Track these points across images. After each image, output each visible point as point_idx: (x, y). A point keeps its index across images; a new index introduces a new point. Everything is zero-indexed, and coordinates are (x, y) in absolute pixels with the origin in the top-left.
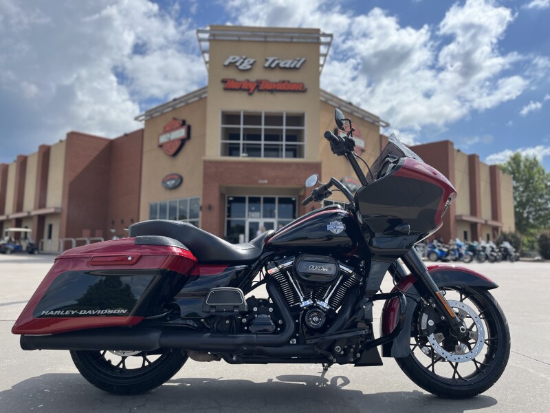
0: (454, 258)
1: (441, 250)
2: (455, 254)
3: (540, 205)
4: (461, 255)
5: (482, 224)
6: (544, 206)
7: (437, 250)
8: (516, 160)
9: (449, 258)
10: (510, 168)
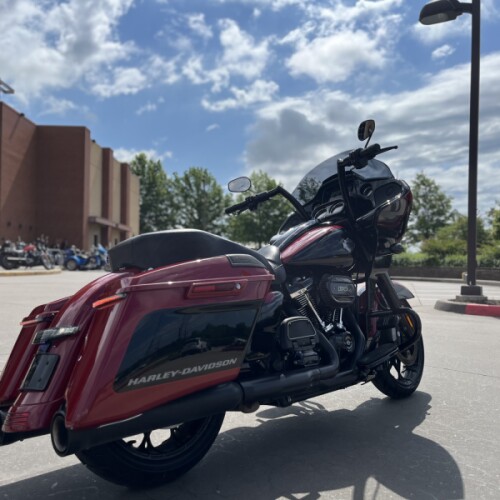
0: (95, 266)
1: (80, 257)
2: (96, 262)
3: (161, 210)
4: (103, 263)
5: (113, 228)
6: (165, 212)
7: (75, 257)
8: (141, 160)
9: (89, 266)
10: (135, 168)
